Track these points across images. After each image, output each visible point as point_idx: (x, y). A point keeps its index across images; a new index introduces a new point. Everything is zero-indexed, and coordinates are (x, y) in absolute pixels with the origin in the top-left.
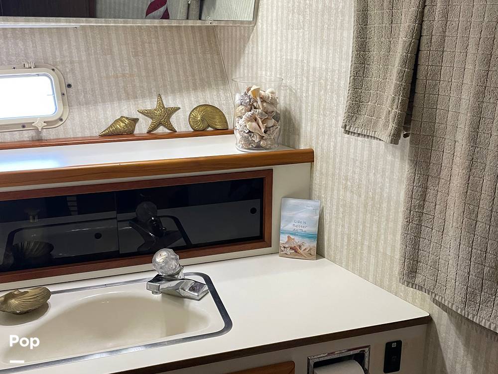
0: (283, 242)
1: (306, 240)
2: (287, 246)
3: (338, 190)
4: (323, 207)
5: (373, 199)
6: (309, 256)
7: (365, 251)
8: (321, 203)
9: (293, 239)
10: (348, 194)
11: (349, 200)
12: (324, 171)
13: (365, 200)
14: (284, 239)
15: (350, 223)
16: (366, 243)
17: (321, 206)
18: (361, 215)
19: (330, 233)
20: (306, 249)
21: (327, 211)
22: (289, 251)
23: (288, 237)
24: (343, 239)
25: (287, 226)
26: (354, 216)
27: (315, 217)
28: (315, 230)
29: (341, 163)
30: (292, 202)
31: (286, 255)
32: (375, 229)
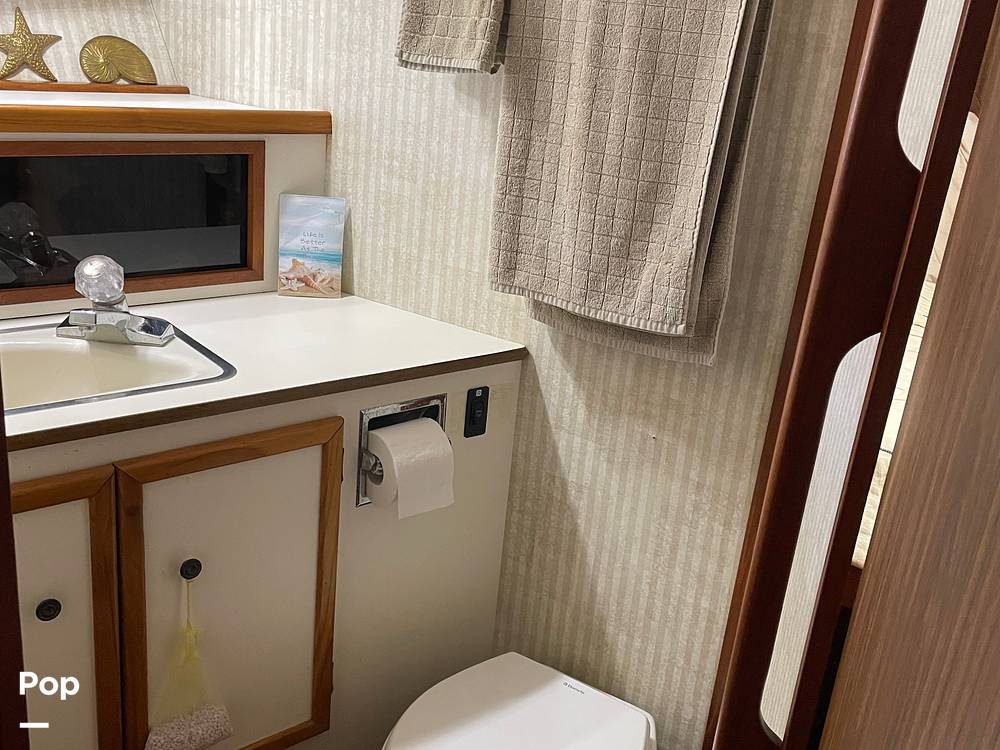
0: (284, 270)
1: (324, 265)
2: (291, 276)
3: (378, 178)
4: (350, 210)
5: (437, 183)
6: (328, 291)
7: (424, 272)
8: (348, 202)
9: (303, 264)
10: (395, 182)
11: (396, 192)
12: (351, 148)
13: (423, 188)
14: (285, 264)
15: (398, 230)
16: (426, 257)
17: (347, 209)
18: (417, 213)
19: (362, 252)
20: (324, 280)
21: (357, 216)
22: (296, 285)
23: (294, 261)
24: (386, 257)
25: (290, 242)
26: (405, 217)
27: (339, 226)
28: (338, 247)
29: (381, 131)
30: (299, 200)
31: (290, 292)
32: (440, 232)
